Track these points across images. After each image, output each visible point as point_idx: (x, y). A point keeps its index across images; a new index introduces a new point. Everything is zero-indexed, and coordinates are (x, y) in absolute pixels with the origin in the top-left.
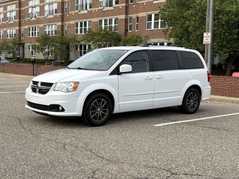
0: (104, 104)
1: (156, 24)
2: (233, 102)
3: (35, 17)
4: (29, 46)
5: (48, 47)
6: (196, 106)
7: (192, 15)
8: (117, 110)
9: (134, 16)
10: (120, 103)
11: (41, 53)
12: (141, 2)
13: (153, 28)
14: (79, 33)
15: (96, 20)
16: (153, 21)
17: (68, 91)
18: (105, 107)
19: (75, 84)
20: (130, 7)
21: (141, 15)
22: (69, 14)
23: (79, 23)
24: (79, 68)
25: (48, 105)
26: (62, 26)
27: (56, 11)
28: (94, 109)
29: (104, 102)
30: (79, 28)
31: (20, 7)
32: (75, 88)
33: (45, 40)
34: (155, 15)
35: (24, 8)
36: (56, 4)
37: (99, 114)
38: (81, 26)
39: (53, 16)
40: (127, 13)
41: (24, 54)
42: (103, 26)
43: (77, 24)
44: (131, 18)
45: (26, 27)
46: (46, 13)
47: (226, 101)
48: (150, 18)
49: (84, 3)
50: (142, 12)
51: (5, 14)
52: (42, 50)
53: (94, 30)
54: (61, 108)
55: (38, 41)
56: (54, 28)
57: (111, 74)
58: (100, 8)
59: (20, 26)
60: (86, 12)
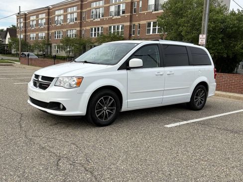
0: (112, 102)
1: (154, 30)
2: (230, 97)
3: (60, 24)
4: (55, 46)
5: (70, 47)
6: (203, 102)
7: (184, 22)
8: (125, 108)
9: (137, 23)
10: (129, 100)
11: (64, 52)
12: (143, 12)
13: (151, 33)
14: (93, 36)
15: (107, 26)
16: (152, 28)
17: (71, 87)
18: (112, 105)
19: (79, 79)
20: (133, 17)
21: (142, 22)
22: (86, 21)
23: (93, 29)
24: (86, 62)
25: (48, 102)
26: (81, 31)
27: (76, 19)
28: (100, 107)
29: (111, 99)
30: (93, 32)
31: (49, 15)
32: (79, 84)
33: (67, 41)
34: (154, 23)
35: (51, 17)
36: (76, 14)
37: (106, 113)
38: (95, 31)
39: (73, 23)
40: (131, 21)
41: (51, 52)
42: (112, 31)
43: (92, 29)
44: (134, 25)
45: (53, 31)
46: (68, 21)
47: (224, 96)
48: (149, 25)
49: (98, 13)
50: (144, 20)
51: (37, 21)
52: (65, 49)
53: (105, 34)
54: (62, 107)
55: (61, 42)
56: (74, 32)
57: (120, 69)
58: (110, 17)
59: (48, 30)
60: (99, 20)
